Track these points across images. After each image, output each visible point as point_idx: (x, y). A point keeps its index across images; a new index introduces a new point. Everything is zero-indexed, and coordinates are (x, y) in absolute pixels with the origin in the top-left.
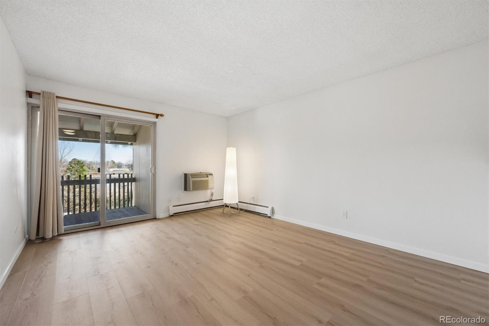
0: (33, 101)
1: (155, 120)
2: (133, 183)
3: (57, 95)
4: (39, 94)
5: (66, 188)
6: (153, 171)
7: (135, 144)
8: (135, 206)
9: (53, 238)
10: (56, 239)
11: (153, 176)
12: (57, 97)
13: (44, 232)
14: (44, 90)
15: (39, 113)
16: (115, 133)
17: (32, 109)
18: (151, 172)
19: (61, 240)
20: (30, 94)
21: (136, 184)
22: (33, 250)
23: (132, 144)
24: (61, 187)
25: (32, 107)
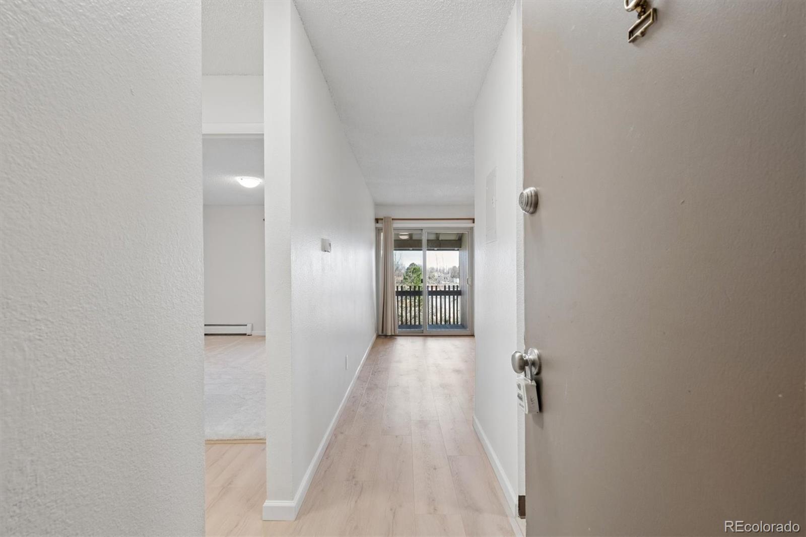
0: (379, 225)
1: (471, 225)
2: (459, 297)
3: (393, 218)
4: (382, 219)
5: (400, 298)
6: (470, 283)
7: (461, 250)
8: (461, 324)
9: (392, 336)
10: (393, 337)
11: (470, 288)
12: (393, 219)
13: (386, 330)
14: (385, 216)
15: (382, 234)
16: (440, 239)
17: (378, 230)
18: (468, 283)
19: (395, 338)
20: (377, 220)
21: (461, 298)
22: (380, 340)
23: (458, 250)
24: (396, 297)
25: (379, 230)
